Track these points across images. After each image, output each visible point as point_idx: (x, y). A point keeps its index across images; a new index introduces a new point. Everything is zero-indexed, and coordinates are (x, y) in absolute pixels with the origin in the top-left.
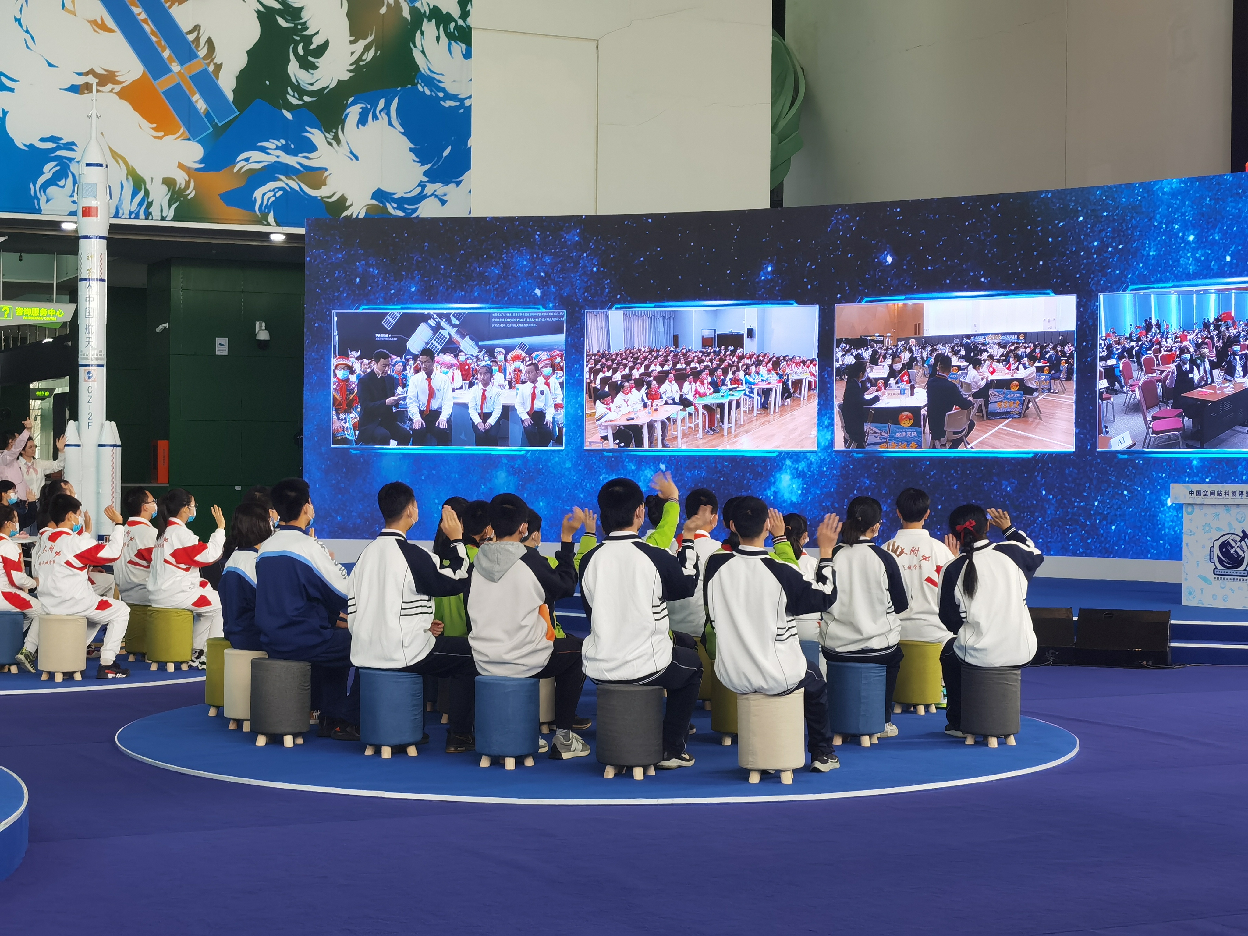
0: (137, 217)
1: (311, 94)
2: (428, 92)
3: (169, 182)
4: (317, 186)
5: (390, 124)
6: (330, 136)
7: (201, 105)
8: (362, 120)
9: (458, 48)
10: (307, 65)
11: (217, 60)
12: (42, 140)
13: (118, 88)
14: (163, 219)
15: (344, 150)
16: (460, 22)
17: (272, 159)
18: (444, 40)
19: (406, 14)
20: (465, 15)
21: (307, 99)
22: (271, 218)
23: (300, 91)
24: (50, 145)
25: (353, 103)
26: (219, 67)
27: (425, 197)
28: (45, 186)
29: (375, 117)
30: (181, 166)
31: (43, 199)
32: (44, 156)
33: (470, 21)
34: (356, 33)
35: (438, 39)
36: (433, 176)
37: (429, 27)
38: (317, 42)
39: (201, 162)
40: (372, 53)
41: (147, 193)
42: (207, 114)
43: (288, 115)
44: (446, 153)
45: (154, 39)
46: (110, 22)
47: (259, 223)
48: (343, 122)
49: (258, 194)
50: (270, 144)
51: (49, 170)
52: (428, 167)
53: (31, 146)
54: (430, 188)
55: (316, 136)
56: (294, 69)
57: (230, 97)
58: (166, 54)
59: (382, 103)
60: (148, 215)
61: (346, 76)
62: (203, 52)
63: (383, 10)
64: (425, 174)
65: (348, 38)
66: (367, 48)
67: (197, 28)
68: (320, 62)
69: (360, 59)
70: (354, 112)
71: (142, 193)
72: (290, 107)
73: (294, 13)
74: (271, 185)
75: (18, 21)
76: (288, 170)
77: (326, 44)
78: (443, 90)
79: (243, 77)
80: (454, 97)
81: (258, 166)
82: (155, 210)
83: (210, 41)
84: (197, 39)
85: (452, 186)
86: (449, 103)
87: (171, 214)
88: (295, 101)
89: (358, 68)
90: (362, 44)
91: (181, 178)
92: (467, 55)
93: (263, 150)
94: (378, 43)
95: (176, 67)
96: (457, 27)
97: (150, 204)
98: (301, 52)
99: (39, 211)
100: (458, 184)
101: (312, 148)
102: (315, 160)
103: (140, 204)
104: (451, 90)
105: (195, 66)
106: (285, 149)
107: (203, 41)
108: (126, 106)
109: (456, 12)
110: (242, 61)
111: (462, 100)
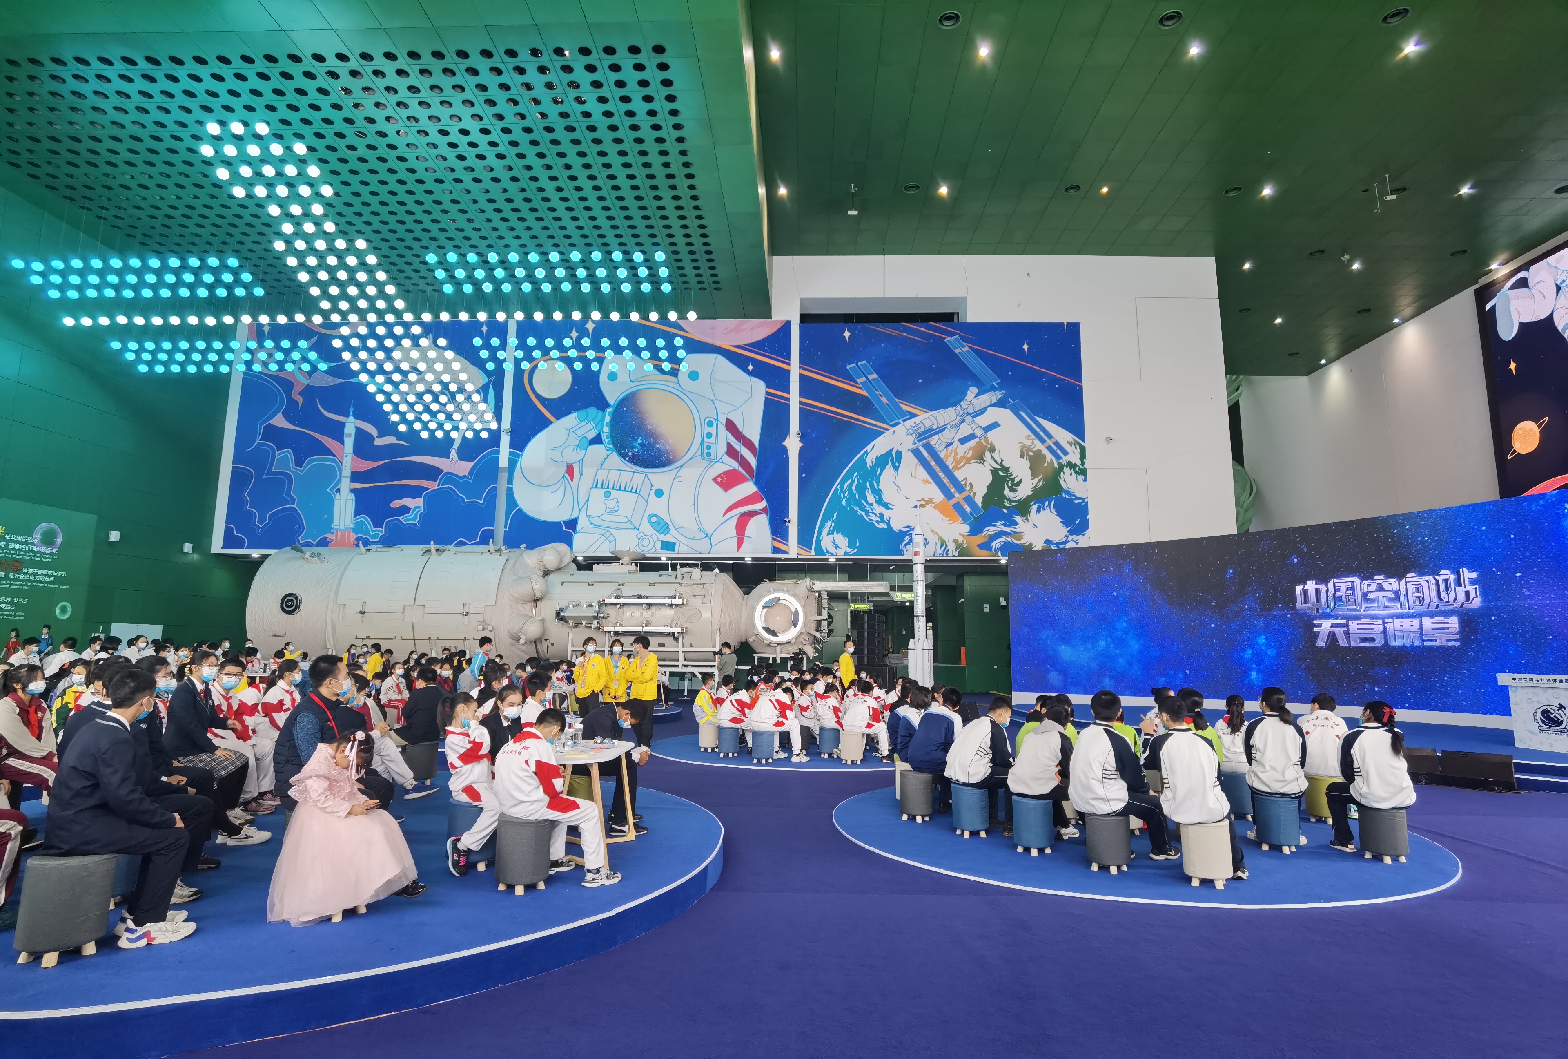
0: (943, 556)
1: (1015, 502)
2: (1067, 497)
3: (955, 541)
4: (1019, 540)
5: (1051, 511)
6: (1024, 518)
7: (968, 509)
8: (1038, 511)
9: (1081, 478)
10: (1012, 490)
11: (974, 491)
12: (904, 527)
13: (934, 505)
14: (953, 556)
15: (1030, 523)
16: (1081, 467)
17: (999, 529)
18: (1074, 475)
19: (1056, 465)
20: (1083, 463)
21: (1013, 504)
22: (999, 554)
23: (1010, 501)
24: (908, 529)
25: (1034, 504)
26: (975, 494)
27: (1069, 541)
28: (905, 545)
29: (1044, 509)
30: (960, 534)
31: (905, 550)
32: (905, 534)
33: (1085, 466)
34: (1034, 475)
35: (1071, 474)
36: (1071, 532)
37: (1067, 470)
38: (1016, 480)
39: (969, 532)
40: (1041, 482)
41: (946, 546)
42: (971, 513)
43: (1006, 511)
44: (1077, 522)
45: (948, 485)
46: (930, 480)
47: (994, 556)
48: (1030, 512)
49: (993, 544)
50: (998, 523)
51: (907, 539)
52: (1069, 529)
53: (900, 530)
54: (1070, 538)
55: (1018, 519)
56: (1007, 492)
57: (980, 505)
58: (953, 490)
59: (1047, 503)
60: (947, 555)
61: (1030, 493)
62: (968, 488)
63: (1046, 465)
64: (1068, 532)
65: (1031, 477)
66: (1039, 481)
67: (965, 479)
68: (1018, 488)
69: (1036, 486)
70: (1034, 508)
72: (1006, 508)
73: (1006, 469)
74: (999, 540)
75: (894, 482)
76: (1006, 534)
77: (1021, 480)
78: (1075, 496)
79: (985, 497)
80: (1080, 498)
81: (993, 533)
82: (950, 553)
83: (971, 484)
84: (966, 483)
85: (1081, 536)
86: (1077, 501)
87: (957, 554)
88: (1008, 505)
89: (1035, 489)
90: (1037, 479)
91: (960, 539)
92: (1085, 480)
93: (995, 526)
94: (1044, 479)
95: (957, 495)
96: (1079, 469)
97: (948, 550)
98: (1010, 485)
99: (903, 555)
100: (1083, 535)
101: (1017, 524)
102: (1018, 529)
103: (944, 551)
104: (1078, 495)
105: (965, 494)
106: (1005, 525)
107: (968, 484)
108: (937, 512)
109: (1079, 463)
110: (985, 491)
111: (1084, 499)
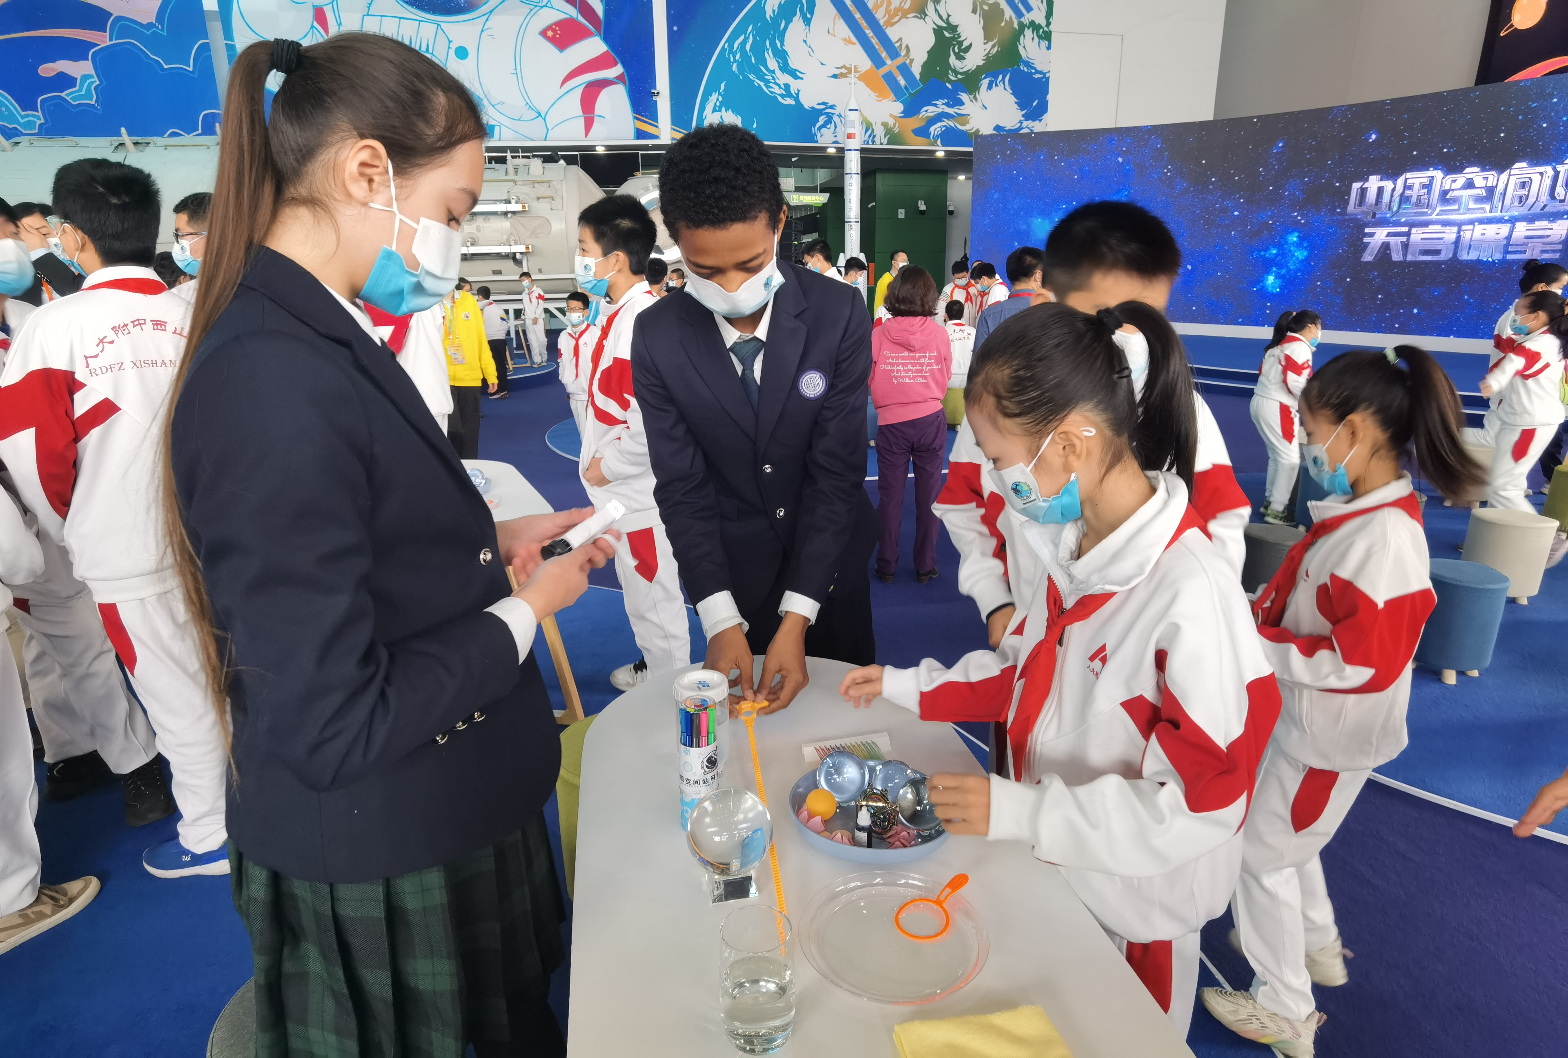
0: (868, 143)
1: (961, 74)
2: (1026, 70)
3: (885, 125)
4: (964, 125)
5: (1005, 89)
6: (972, 97)
7: (902, 82)
8: (990, 87)
9: (1044, 44)
10: (960, 58)
11: (911, 57)
12: (818, 104)
13: (858, 75)
14: (882, 144)
15: (979, 104)
16: (1046, 29)
17: (940, 110)
18: (1036, 39)
19: (1016, 25)
20: (1048, 24)
21: (960, 76)
22: (939, 142)
23: (956, 72)
24: (823, 107)
25: (985, 78)
26: (912, 61)
27: (1022, 128)
28: (820, 129)
29: (996, 85)
30: (891, 115)
31: (819, 135)
32: (820, 112)
33: (1051, 28)
34: (987, 38)
35: (1033, 39)
36: (1027, 117)
37: (1028, 33)
38: (965, 44)
39: (902, 113)
40: (996, 49)
41: (873, 131)
42: (906, 87)
43: (949, 86)
44: (1035, 104)
45: (877, 47)
46: (854, 39)
47: (933, 145)
48: (979, 89)
49: (932, 129)
50: (939, 102)
51: (822, 119)
52: (1024, 112)
53: (813, 108)
54: (1025, 124)
55: (964, 97)
56: (953, 60)
57: (918, 77)
58: (884, 55)
59: (1000, 77)
60: (873, 142)
61: (981, 63)
62: (903, 53)
63: (1003, 24)
64: (1023, 116)
65: (982, 41)
66: (993, 47)
67: (900, 39)
68: (967, 55)
69: (989, 53)
70: (985, 83)
71: (870, 131)
72: (950, 81)
73: (953, 28)
74: (939, 124)
75: (805, 41)
76: (948, 116)
77: (971, 45)
78: (1035, 68)
79: (925, 66)
80: (1040, 72)
81: (932, 114)
82: (877, 140)
83: (907, 46)
84: (901, 45)
85: (1037, 122)
86: (1037, 76)
87: (886, 142)
88: (953, 78)
89: (988, 59)
90: (990, 44)
91: (891, 122)
92: (1049, 48)
93: (935, 105)
94: (999, 43)
95: (889, 62)
96: (1043, 32)
97: (874, 136)
98: (956, 50)
99: (817, 142)
100: (1040, 121)
101: (962, 103)
102: (963, 110)
103: (870, 136)
104: (1039, 69)
105: (899, 61)
106: (947, 105)
107: (904, 46)
108: (862, 85)
109: (1043, 23)
110: (924, 57)
111: (1045, 74)
